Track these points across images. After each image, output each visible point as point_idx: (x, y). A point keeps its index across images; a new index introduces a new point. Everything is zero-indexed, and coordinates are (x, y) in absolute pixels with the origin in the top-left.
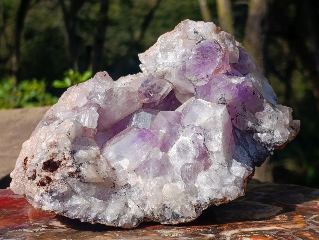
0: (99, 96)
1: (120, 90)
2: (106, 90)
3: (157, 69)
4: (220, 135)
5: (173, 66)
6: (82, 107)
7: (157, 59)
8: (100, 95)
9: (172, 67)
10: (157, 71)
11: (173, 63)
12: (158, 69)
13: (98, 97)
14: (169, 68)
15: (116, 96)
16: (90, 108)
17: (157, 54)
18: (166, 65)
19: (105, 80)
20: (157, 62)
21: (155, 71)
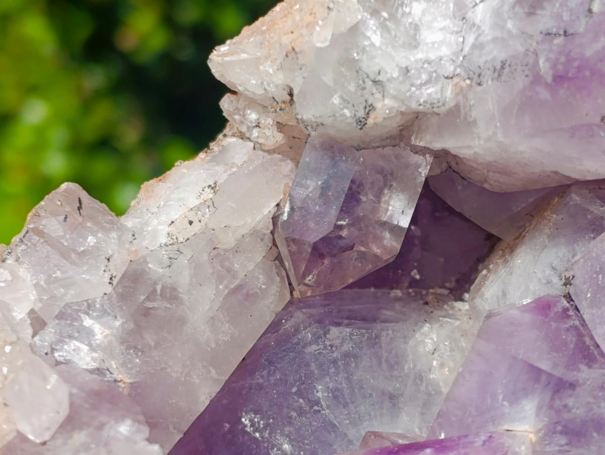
0: (88, 322)
1: (183, 260)
2: (115, 281)
3: (369, 109)
5: (467, 70)
6: (53, 437)
7: (365, 58)
8: (95, 319)
9: (456, 80)
10: (370, 121)
11: (456, 54)
12: (379, 105)
13: (90, 332)
14: (442, 89)
15: (171, 294)
16: (105, 433)
17: (355, 30)
18: (424, 77)
19: (94, 234)
20: (366, 74)
21: (363, 120)
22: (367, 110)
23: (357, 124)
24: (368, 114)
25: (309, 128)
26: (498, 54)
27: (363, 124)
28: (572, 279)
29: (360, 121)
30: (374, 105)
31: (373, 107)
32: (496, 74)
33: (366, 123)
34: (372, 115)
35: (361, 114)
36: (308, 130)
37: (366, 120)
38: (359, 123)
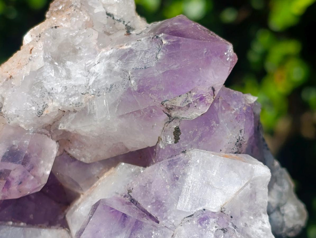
3: (45, 107)
4: (264, 223)
9: (87, 95)
10: (45, 113)
14: (81, 98)
18: (73, 92)
20: (46, 89)
21: (41, 112)
22: (44, 107)
23: (38, 114)
24: (44, 109)
25: (10, 119)
26: (108, 83)
27: (41, 114)
28: (132, 190)
29: (40, 113)
30: (48, 104)
31: (47, 105)
32: (108, 90)
33: (42, 114)
34: (46, 110)
35: (41, 108)
36: (9, 120)
37: (43, 112)
38: (39, 114)
